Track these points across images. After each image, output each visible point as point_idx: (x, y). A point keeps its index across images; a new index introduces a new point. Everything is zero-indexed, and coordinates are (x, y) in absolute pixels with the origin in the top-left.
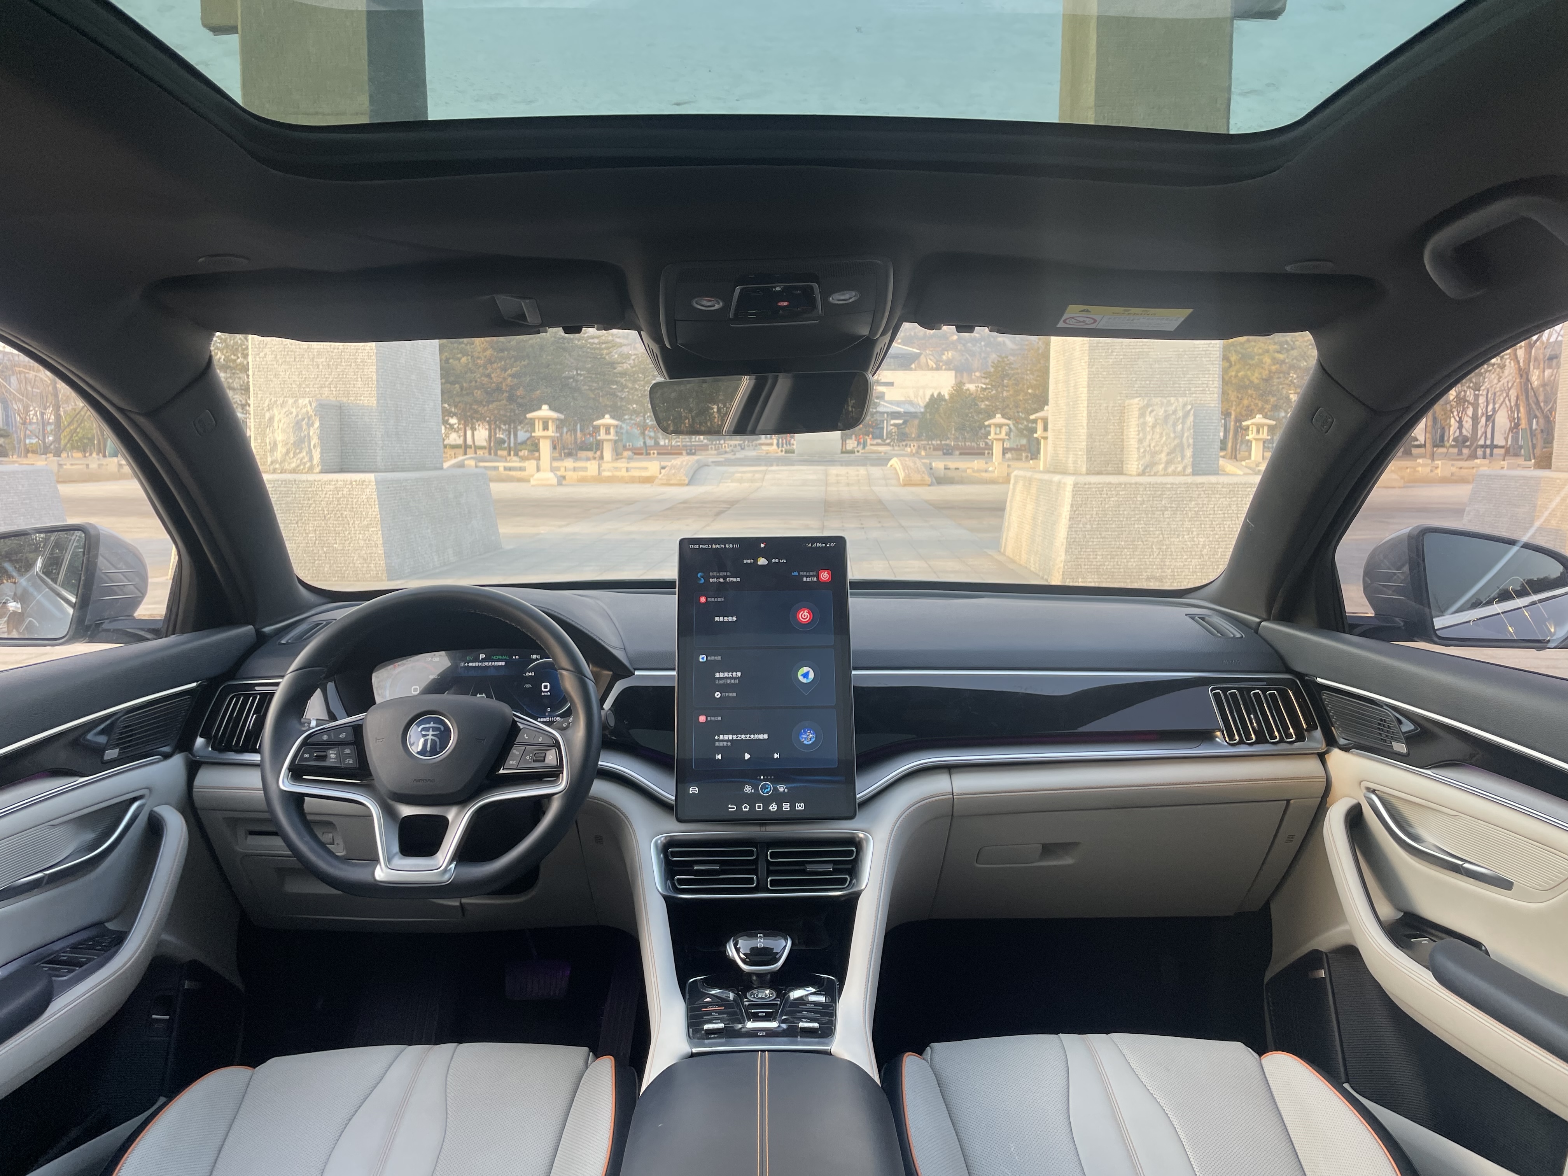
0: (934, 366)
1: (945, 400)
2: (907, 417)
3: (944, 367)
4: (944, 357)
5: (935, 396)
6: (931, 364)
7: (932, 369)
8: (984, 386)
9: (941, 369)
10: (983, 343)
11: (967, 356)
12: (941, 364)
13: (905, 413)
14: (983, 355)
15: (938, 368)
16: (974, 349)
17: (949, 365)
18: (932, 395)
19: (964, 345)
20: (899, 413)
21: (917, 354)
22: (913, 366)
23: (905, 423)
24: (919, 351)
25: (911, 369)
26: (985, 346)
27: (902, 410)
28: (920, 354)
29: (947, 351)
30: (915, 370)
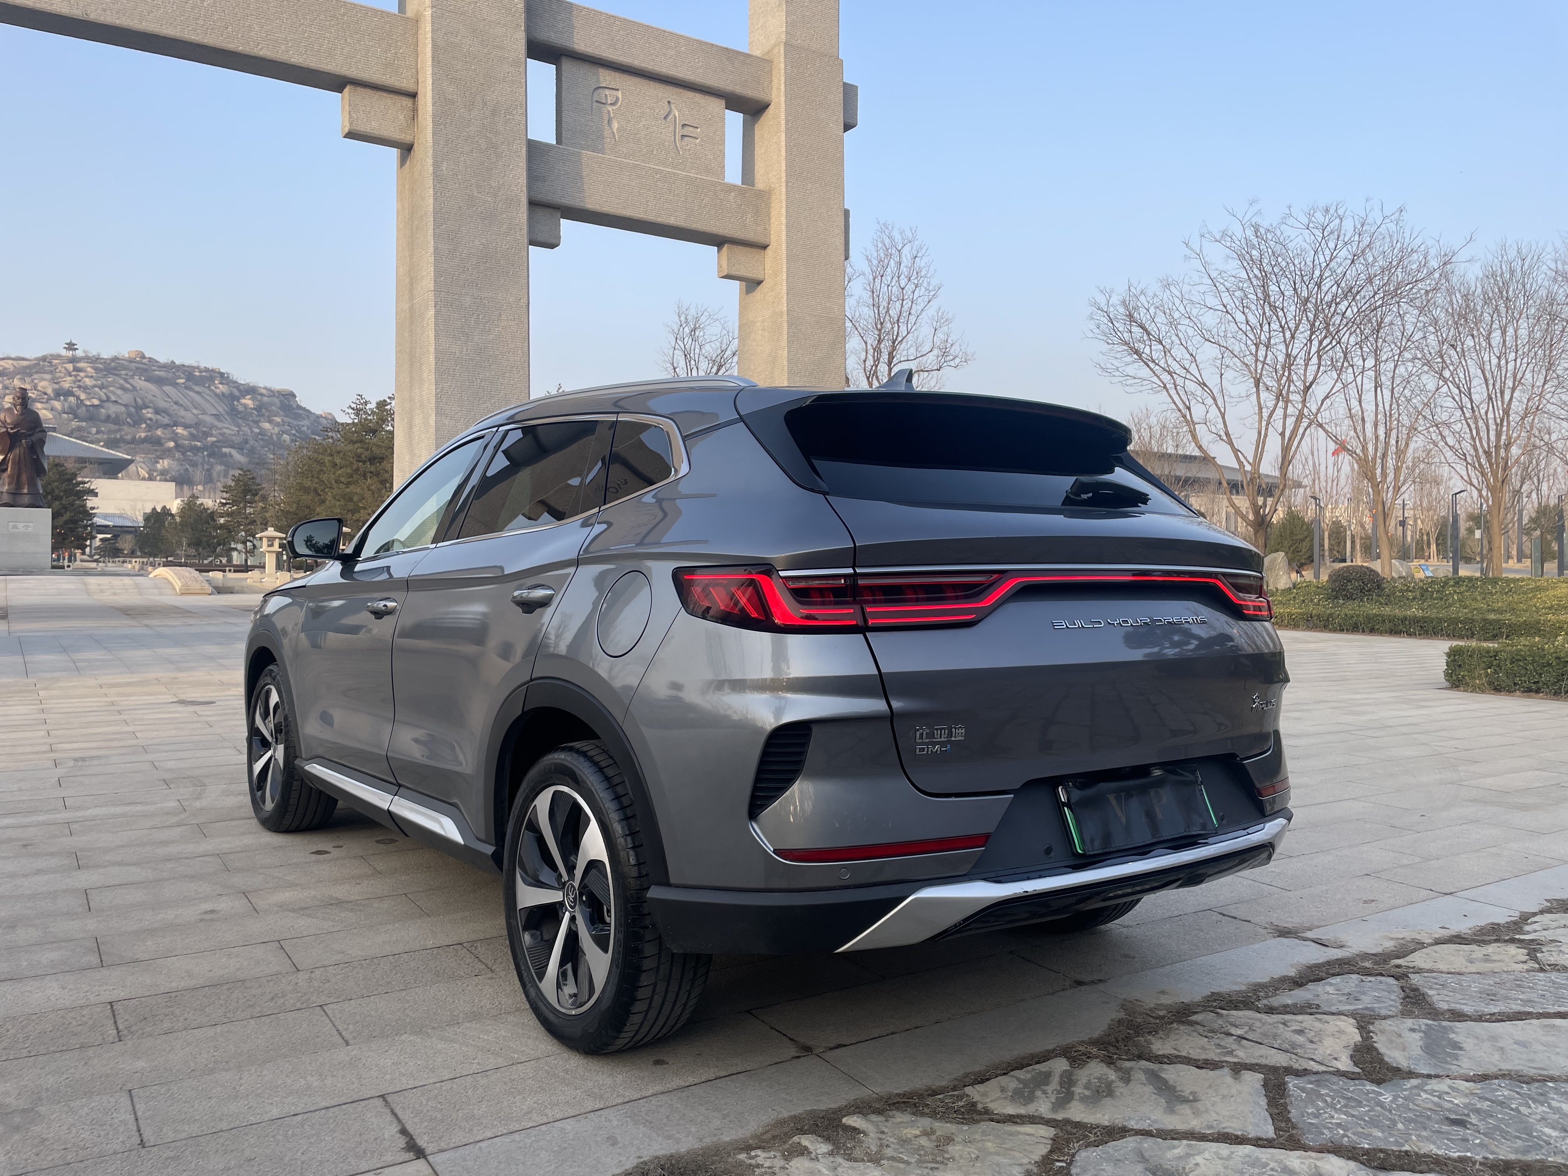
0: (147, 476)
1: (172, 515)
2: (118, 532)
3: (158, 478)
4: (159, 466)
5: (159, 510)
6: (143, 473)
7: (144, 479)
8: (224, 501)
9: (155, 480)
10: (205, 453)
11: (188, 466)
12: (155, 474)
13: (114, 526)
14: (206, 467)
15: (151, 479)
16: (195, 458)
17: (165, 476)
18: (154, 509)
19: (183, 454)
20: (107, 526)
21: (127, 460)
22: (120, 475)
23: (115, 537)
24: (129, 457)
25: (117, 478)
26: (208, 455)
27: (111, 524)
28: (130, 462)
29: (162, 459)
30: (122, 479)
